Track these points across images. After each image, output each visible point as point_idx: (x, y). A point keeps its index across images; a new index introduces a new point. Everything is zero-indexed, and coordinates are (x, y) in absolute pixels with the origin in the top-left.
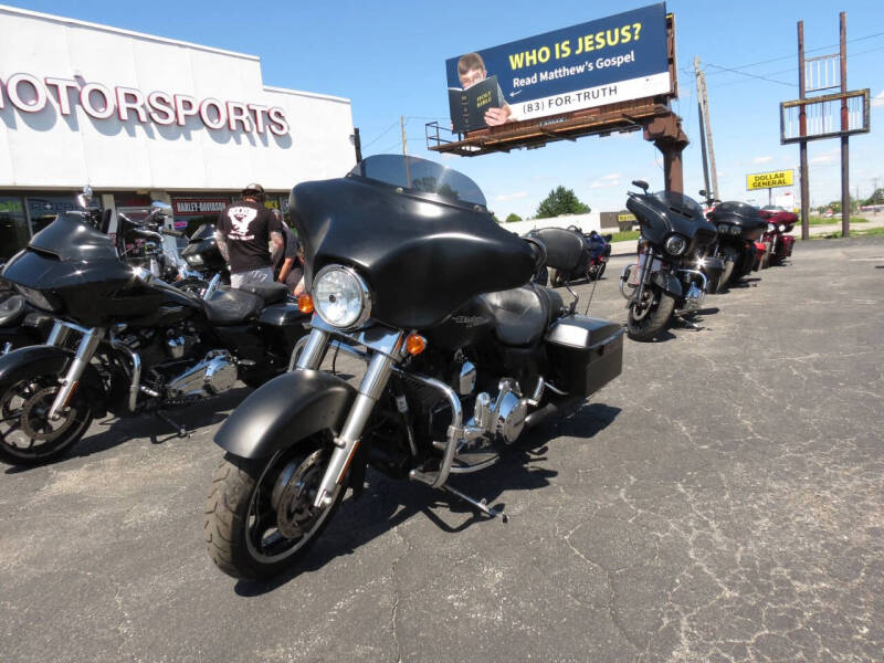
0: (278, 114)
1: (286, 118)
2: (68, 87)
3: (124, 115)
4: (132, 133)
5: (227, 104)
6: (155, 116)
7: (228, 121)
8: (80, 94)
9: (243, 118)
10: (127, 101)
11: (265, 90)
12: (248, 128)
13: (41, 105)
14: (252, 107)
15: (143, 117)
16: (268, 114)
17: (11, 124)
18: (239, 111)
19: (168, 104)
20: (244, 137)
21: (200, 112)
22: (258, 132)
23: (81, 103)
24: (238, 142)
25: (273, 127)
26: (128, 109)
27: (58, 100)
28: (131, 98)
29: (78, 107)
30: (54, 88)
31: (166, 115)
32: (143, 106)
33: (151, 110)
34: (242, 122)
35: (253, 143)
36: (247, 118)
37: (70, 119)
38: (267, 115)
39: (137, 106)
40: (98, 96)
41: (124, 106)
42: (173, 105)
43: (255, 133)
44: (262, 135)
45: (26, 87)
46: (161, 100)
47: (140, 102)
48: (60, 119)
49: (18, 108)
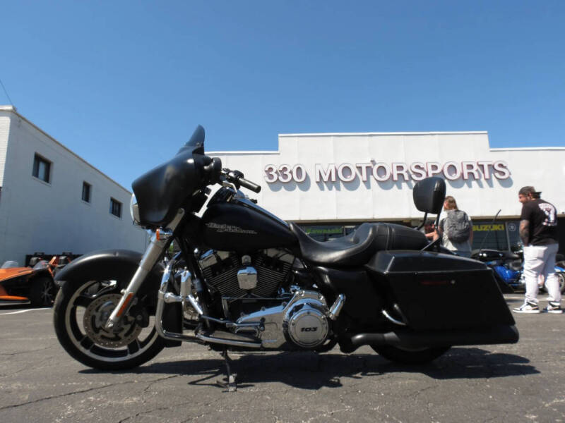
0: (501, 165)
1: (508, 167)
2: (367, 167)
3: (395, 178)
4: (400, 187)
5: (462, 164)
6: (414, 177)
7: (462, 175)
8: (372, 169)
9: (473, 171)
10: (398, 170)
11: (491, 151)
12: (477, 177)
13: (352, 177)
14: (480, 164)
15: (406, 178)
16: (493, 166)
17: (338, 189)
18: (470, 167)
19: (422, 169)
20: (474, 183)
21: (442, 171)
22: (486, 179)
23: (372, 174)
24: (470, 186)
25: (497, 175)
26: (398, 174)
27: (361, 174)
28: (400, 168)
29: (371, 177)
30: (360, 168)
31: (421, 175)
32: (407, 172)
33: (411, 173)
34: (472, 174)
35: (481, 186)
36: (477, 170)
37: (367, 183)
38: (491, 167)
39: (404, 172)
40: (382, 170)
41: (396, 173)
42: (426, 169)
43: (483, 180)
44: (489, 181)
45: (347, 170)
46: (418, 167)
47: (405, 170)
48: (362, 184)
49: (342, 181)
